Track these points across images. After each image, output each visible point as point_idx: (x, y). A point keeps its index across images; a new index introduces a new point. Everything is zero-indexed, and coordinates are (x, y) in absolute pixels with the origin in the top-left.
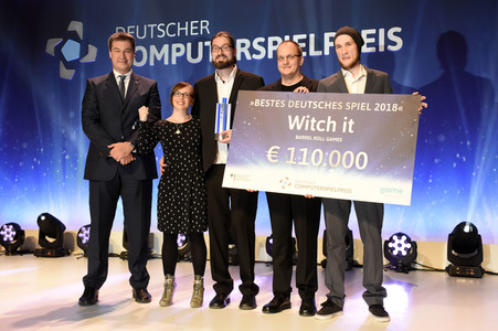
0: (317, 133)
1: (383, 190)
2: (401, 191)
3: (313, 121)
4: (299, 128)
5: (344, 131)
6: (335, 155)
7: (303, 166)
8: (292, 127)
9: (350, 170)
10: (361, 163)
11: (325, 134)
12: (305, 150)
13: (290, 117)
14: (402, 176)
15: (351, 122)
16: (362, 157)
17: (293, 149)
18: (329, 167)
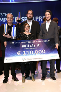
0: (30, 47)
1: (51, 57)
2: (56, 56)
3: (29, 45)
4: (25, 47)
5: (37, 46)
6: (36, 51)
7: (28, 55)
8: (23, 47)
9: (41, 54)
10: (44, 52)
11: (32, 47)
12: (28, 51)
13: (22, 45)
14: (55, 53)
15: (39, 45)
16: (44, 51)
17: (24, 52)
18: (35, 54)
